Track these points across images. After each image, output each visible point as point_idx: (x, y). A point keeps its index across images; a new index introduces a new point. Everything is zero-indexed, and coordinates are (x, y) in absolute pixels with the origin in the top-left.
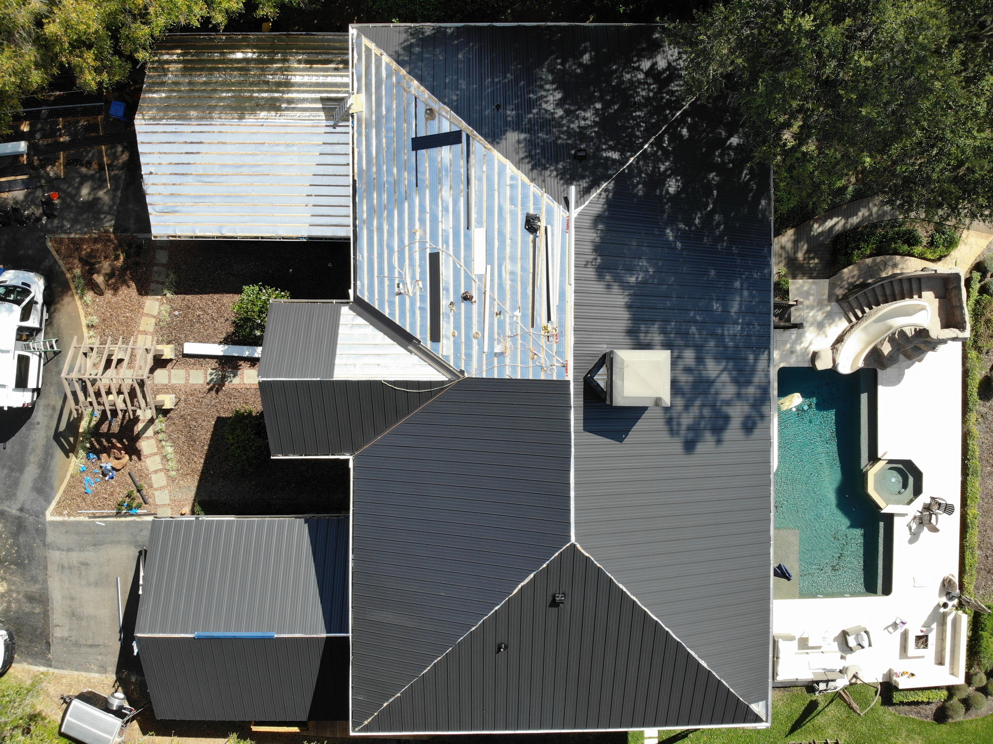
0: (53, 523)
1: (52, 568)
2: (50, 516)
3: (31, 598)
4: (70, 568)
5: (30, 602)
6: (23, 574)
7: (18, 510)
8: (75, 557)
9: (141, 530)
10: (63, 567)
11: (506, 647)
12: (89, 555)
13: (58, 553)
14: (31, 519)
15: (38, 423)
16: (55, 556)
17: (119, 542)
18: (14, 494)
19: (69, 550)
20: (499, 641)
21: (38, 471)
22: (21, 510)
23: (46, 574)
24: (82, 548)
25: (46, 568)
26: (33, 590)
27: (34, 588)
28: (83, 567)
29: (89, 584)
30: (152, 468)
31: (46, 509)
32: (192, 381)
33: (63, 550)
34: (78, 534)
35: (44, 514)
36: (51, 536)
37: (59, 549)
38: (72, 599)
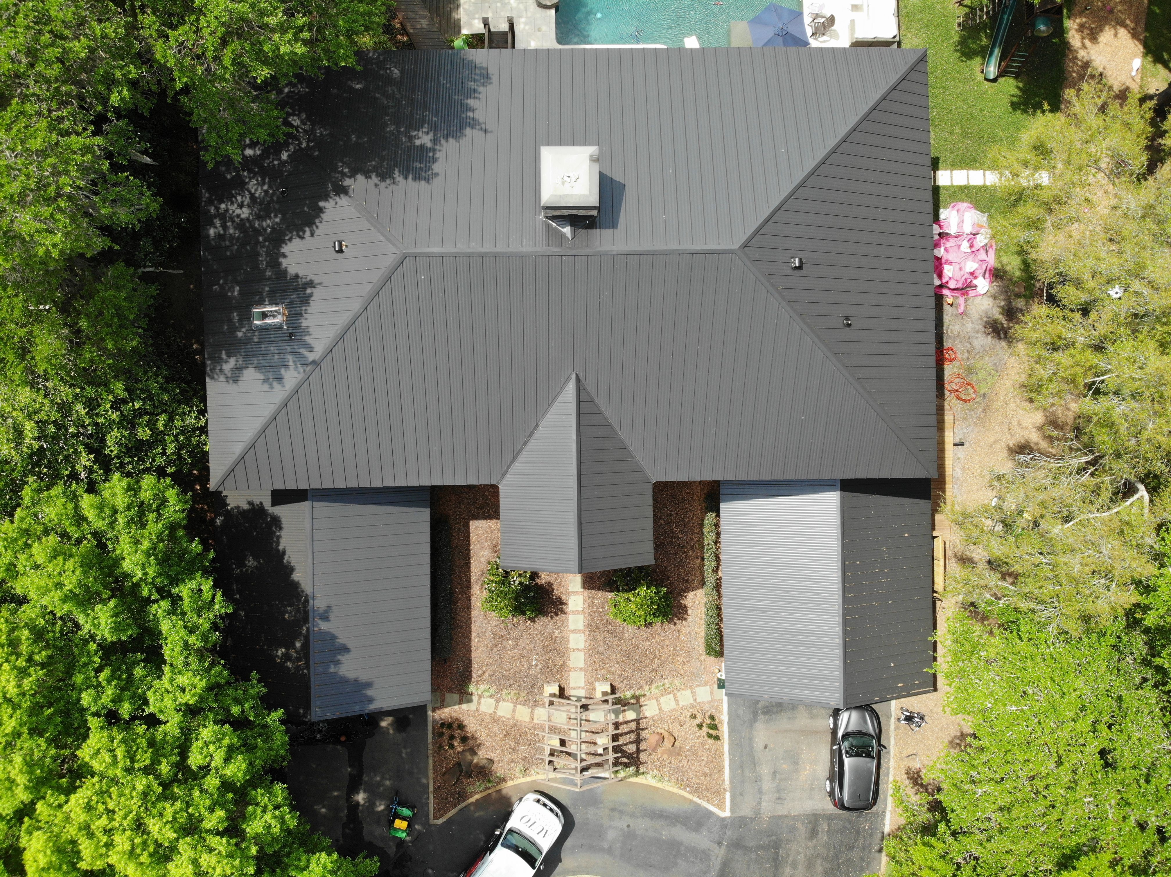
0: (732, 810)
1: (782, 811)
2: (726, 813)
3: (813, 833)
4: (779, 791)
5: (817, 834)
6: (788, 841)
7: (720, 847)
8: (767, 785)
9: (738, 716)
10: (779, 799)
11: (847, 319)
12: (765, 771)
13: (764, 804)
14: (729, 833)
15: (628, 826)
16: (767, 808)
17: (751, 739)
18: (704, 852)
19: (760, 792)
20: (841, 325)
21: (679, 825)
22: (720, 844)
23: (787, 816)
24: (758, 780)
25: (780, 817)
26: (803, 831)
27: (802, 830)
28: (778, 776)
29: (797, 771)
30: (673, 705)
31: (718, 817)
32: (582, 664)
33: (761, 799)
34: (743, 782)
35: (724, 819)
36: (746, 811)
37: (759, 803)
38: (811, 789)
